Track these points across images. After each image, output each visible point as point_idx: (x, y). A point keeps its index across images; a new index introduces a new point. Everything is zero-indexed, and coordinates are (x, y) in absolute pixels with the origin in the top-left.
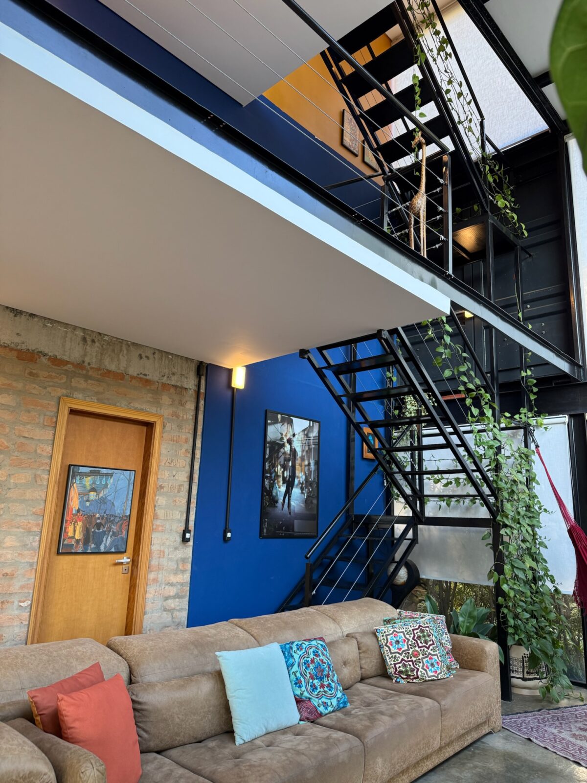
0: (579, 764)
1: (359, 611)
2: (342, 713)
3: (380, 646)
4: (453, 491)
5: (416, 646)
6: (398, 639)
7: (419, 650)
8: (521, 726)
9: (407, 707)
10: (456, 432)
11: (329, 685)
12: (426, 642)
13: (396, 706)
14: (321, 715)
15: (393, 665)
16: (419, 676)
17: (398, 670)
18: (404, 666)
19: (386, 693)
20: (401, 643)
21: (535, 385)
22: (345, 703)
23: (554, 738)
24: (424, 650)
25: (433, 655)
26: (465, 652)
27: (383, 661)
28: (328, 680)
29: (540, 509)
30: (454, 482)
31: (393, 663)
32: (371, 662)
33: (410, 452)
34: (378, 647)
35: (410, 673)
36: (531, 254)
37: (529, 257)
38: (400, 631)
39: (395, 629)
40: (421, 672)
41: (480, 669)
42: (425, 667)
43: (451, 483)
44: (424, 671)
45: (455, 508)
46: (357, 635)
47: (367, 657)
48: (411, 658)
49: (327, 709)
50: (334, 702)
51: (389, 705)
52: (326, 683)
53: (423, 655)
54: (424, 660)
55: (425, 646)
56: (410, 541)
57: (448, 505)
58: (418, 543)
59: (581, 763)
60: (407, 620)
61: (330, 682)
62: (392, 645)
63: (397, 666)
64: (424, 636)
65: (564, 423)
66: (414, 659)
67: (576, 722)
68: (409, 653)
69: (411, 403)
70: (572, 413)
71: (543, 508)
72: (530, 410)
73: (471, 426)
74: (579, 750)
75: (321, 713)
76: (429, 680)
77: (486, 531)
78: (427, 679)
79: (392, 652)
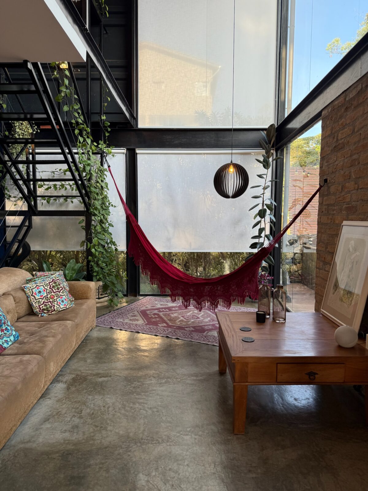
0: (138, 332)
1: (6, 277)
2: (18, 343)
3: (27, 297)
4: (51, 193)
5: (52, 293)
6: (40, 290)
7: (54, 294)
8: (104, 322)
9: (60, 329)
10: (70, 153)
11: (6, 329)
12: (58, 289)
13: (52, 330)
14: (5, 349)
15: (38, 307)
16: (56, 310)
17: (42, 309)
18: (46, 305)
19: (39, 324)
20: (42, 292)
21: (109, 126)
22: (18, 337)
23: (123, 324)
24: (57, 293)
25: (62, 296)
26: (78, 290)
27: (30, 306)
28: (5, 326)
29: (109, 205)
30: (52, 187)
31: (37, 305)
32: (22, 307)
33: (26, 165)
34: (26, 298)
35: (49, 309)
36: (108, 32)
37: (106, 33)
38: (41, 285)
39: (37, 284)
40: (56, 307)
41: (87, 298)
42: (58, 304)
43: (50, 187)
44: (58, 306)
45: (53, 204)
46: (11, 292)
47: (20, 305)
48: (49, 300)
49: (8, 344)
50: (12, 338)
51: (47, 331)
52: (4, 328)
53: (57, 297)
54: (58, 300)
55: (58, 291)
56: (27, 227)
57: (48, 202)
58: (32, 228)
59: (139, 331)
60: (43, 278)
61: (7, 327)
62: (36, 294)
63: (41, 306)
64: (57, 286)
65: (124, 153)
66: (51, 300)
67: (129, 313)
68: (48, 297)
69: (19, 127)
70: (128, 147)
71: (111, 204)
72: (105, 143)
73: (78, 149)
74: (136, 326)
75: (5, 348)
76: (61, 311)
77: (82, 218)
78: (60, 310)
79: (37, 298)
